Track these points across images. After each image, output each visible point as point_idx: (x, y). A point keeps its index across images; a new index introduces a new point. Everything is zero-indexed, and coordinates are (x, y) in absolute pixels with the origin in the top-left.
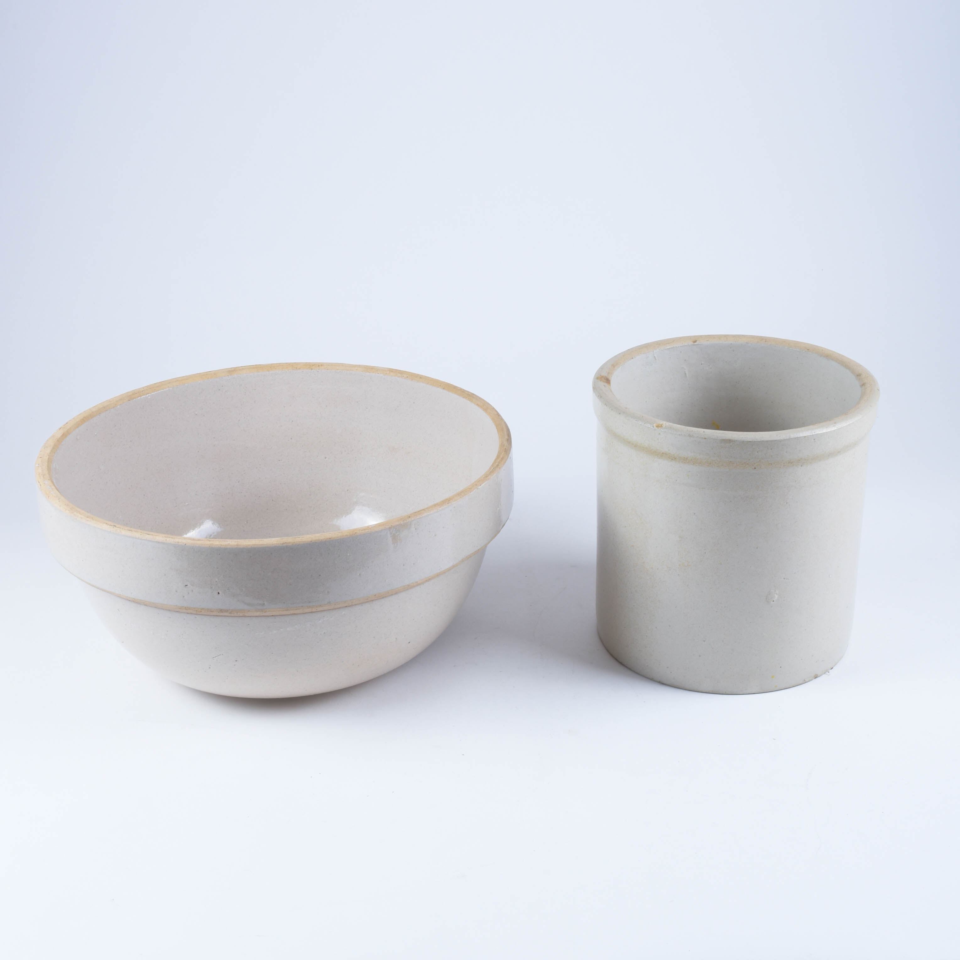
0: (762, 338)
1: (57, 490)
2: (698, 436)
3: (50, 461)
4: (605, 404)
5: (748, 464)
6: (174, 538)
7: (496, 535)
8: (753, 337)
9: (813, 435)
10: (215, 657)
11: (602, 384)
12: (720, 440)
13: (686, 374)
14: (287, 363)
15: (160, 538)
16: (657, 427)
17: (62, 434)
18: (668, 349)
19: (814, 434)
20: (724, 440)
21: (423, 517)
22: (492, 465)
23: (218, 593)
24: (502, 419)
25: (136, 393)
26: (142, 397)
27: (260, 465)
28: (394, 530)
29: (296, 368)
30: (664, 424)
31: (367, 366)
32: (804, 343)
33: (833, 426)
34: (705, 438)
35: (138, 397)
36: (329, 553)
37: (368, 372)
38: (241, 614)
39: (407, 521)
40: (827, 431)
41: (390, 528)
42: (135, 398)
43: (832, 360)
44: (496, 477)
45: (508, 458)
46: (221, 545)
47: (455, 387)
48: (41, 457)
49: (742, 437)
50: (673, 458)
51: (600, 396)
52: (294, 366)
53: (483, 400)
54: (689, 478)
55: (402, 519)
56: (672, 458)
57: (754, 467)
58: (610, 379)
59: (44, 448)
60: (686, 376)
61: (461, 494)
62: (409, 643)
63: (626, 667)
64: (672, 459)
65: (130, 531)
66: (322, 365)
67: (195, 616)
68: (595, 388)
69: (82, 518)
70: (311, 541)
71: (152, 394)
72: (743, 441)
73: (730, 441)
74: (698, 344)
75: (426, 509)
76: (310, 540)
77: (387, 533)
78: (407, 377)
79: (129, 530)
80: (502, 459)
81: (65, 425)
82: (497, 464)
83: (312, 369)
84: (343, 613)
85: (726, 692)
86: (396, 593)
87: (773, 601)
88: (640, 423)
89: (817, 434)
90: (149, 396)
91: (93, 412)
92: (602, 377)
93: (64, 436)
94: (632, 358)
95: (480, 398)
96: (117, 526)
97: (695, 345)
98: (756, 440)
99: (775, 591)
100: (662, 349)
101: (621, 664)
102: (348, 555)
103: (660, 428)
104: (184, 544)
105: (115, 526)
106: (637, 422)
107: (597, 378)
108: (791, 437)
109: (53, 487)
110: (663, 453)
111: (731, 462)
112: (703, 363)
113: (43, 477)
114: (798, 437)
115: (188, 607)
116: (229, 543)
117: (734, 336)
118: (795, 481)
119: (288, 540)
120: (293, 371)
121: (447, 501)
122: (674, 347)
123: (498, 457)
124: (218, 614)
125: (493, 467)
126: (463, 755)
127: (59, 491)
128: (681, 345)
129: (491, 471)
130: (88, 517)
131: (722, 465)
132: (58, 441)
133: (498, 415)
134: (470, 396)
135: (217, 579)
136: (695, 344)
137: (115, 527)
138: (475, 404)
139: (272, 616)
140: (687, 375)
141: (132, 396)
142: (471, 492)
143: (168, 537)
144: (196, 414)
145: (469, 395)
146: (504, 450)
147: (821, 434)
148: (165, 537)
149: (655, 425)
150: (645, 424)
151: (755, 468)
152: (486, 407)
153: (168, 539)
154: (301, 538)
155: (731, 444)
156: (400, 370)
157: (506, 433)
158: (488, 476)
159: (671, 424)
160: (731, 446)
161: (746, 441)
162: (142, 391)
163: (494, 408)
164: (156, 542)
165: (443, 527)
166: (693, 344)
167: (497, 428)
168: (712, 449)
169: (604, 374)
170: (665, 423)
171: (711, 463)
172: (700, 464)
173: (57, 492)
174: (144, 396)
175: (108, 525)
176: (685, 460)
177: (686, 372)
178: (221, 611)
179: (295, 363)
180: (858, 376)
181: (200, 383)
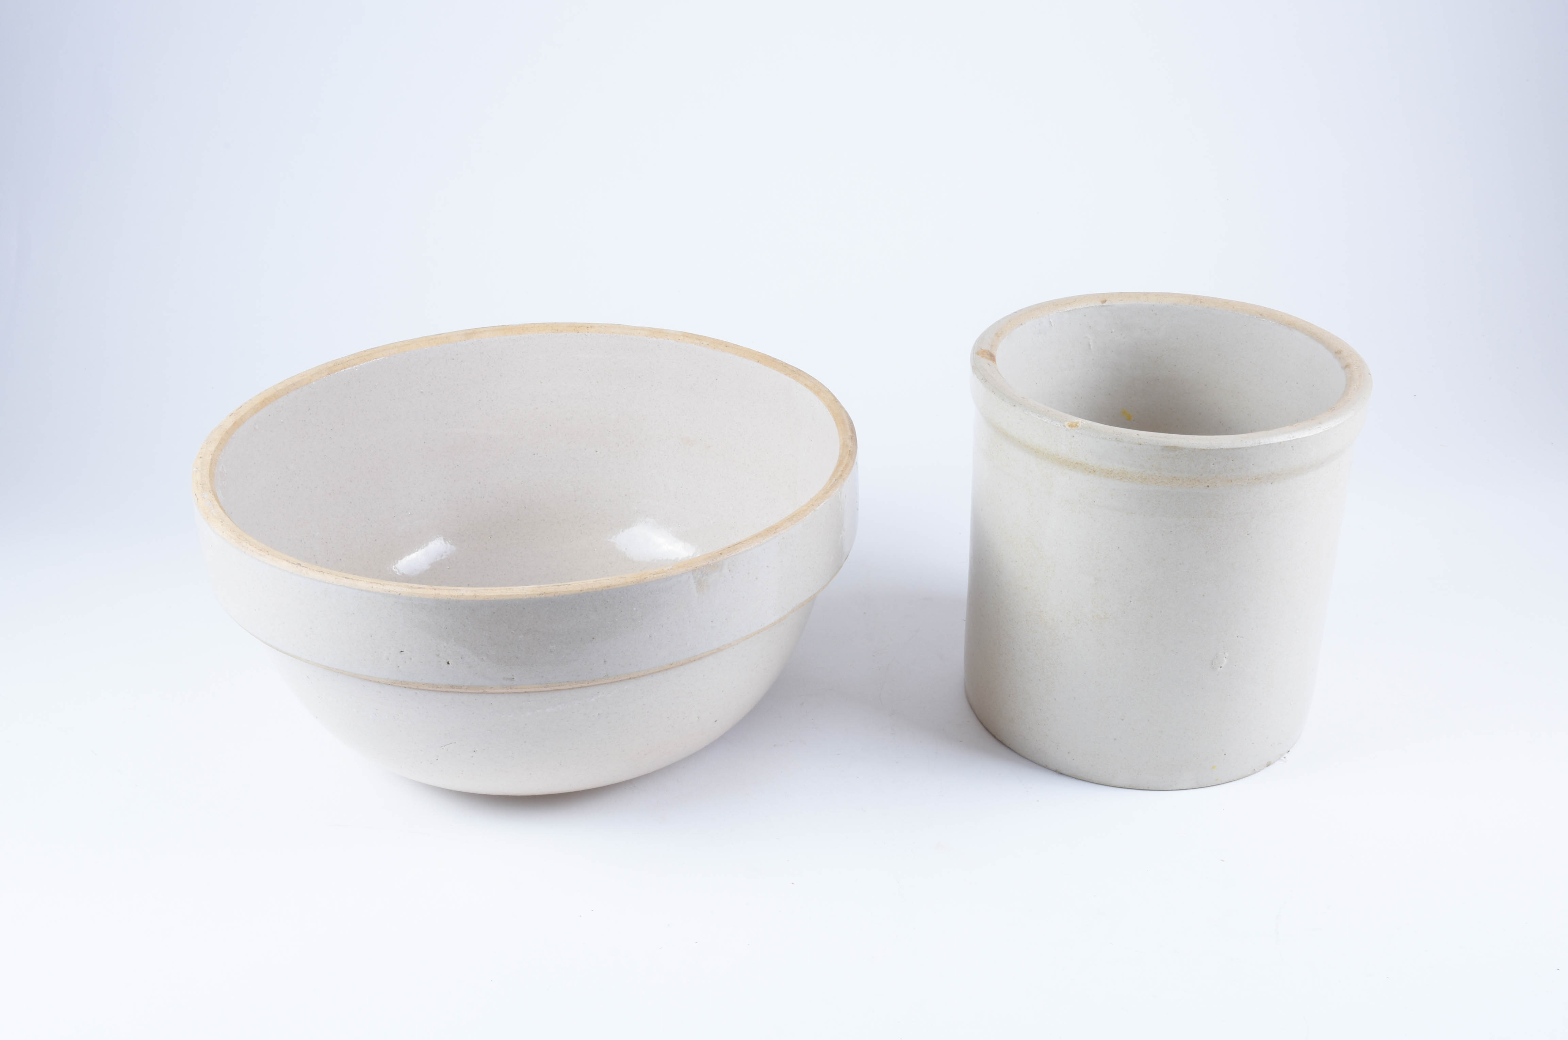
0: (1195, 298)
1: (221, 507)
2: (1130, 441)
3: (213, 463)
4: (993, 391)
5: (1199, 481)
6: (384, 584)
7: (836, 573)
8: (1183, 296)
9: (1291, 441)
10: (444, 746)
11: (984, 362)
12: (1161, 447)
13: (1090, 345)
14: (544, 324)
15: (364, 583)
16: (1069, 426)
17: (232, 423)
18: (1068, 311)
19: (1292, 439)
20: (1167, 447)
21: (740, 553)
22: (833, 475)
23: (447, 664)
24: (842, 407)
25: (339, 364)
26: (347, 369)
27: (508, 460)
28: (700, 573)
29: (557, 330)
30: (1080, 423)
31: (653, 328)
32: (1256, 306)
33: (1318, 427)
34: (1141, 444)
35: (342, 369)
36: (606, 608)
37: (655, 337)
38: (481, 691)
39: (718, 559)
40: (1310, 435)
41: (694, 571)
42: (337, 371)
43: (1297, 329)
44: (839, 493)
45: (853, 464)
46: (451, 596)
47: (774, 360)
48: (201, 458)
49: (1193, 443)
50: (1092, 471)
51: (985, 380)
52: (555, 328)
53: (814, 379)
54: (1112, 498)
55: (710, 557)
56: (1090, 470)
57: (1206, 485)
58: (994, 354)
59: (207, 444)
60: (1090, 348)
61: (793, 518)
62: (716, 721)
63: (1009, 748)
64: (1090, 472)
65: (321, 573)
66: (591, 327)
67: (416, 691)
68: (975, 368)
69: (253, 551)
70: (581, 591)
71: (361, 364)
72: (1195, 449)
73: (1175, 448)
74: (1108, 305)
75: (744, 541)
76: (579, 589)
77: (689, 577)
78: (708, 344)
79: (319, 572)
80: (847, 465)
81: (238, 409)
82: (839, 473)
83: (578, 332)
84: (626, 687)
85: (1148, 788)
86: (700, 658)
87: (1221, 667)
88: (1046, 420)
89: (1297, 439)
90: (356, 368)
91: (277, 391)
92: (984, 351)
93: (237, 425)
94: (1022, 324)
95: (809, 376)
96: (302, 565)
97: (1104, 306)
98: (1212, 448)
99: (1224, 654)
100: (1060, 312)
101: (1002, 743)
102: (635, 609)
103: (1073, 428)
104: (399, 593)
105: (299, 564)
106: (1040, 418)
107: (978, 353)
108: (1262, 444)
109: (216, 503)
110: (1077, 463)
111: (1175, 477)
112: (1113, 331)
113: (202, 487)
114: (1271, 444)
115: (404, 682)
116: (462, 592)
117: (1157, 294)
118: (1262, 504)
119: (547, 589)
120: (553, 334)
121: (773, 530)
122: (1076, 309)
123: (840, 462)
124: (448, 690)
125: (835, 479)
126: (793, 884)
127: (224, 511)
128: (1086, 307)
129: (832, 483)
130: (261, 550)
131: (1162, 482)
132: (227, 432)
133: (836, 401)
134: (796, 373)
135: (445, 644)
136: (1104, 304)
137: (299, 567)
138: (802, 384)
139: (525, 692)
140: (1092, 347)
141: (332, 368)
142: (806, 516)
143: (374, 583)
144: (422, 392)
145: (794, 371)
146: (848, 453)
147: (1302, 438)
148: (371, 582)
149: (1066, 423)
150: (1052, 421)
151: (1208, 486)
152: (818, 388)
153: (375, 586)
154: (566, 586)
155: (1177, 453)
156: (698, 335)
157: (848, 426)
158: (829, 492)
159: (1090, 422)
160: (1177, 455)
161: (1198, 449)
162: (347, 361)
163: (829, 391)
164: (359, 589)
165: (767, 567)
166: (1101, 304)
167: (835, 420)
168: (1149, 459)
169: (986, 347)
170: (1081, 421)
171: (1146, 479)
172: (1130, 480)
173: (220, 510)
174: (350, 368)
175: (290, 562)
176: (1109, 474)
177: (1091, 344)
178: (452, 687)
179: (556, 323)
180: (1338, 353)
181: (426, 350)
